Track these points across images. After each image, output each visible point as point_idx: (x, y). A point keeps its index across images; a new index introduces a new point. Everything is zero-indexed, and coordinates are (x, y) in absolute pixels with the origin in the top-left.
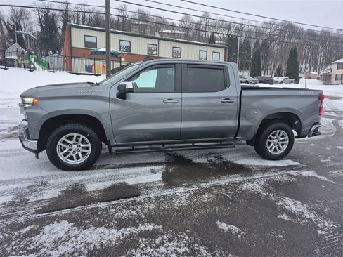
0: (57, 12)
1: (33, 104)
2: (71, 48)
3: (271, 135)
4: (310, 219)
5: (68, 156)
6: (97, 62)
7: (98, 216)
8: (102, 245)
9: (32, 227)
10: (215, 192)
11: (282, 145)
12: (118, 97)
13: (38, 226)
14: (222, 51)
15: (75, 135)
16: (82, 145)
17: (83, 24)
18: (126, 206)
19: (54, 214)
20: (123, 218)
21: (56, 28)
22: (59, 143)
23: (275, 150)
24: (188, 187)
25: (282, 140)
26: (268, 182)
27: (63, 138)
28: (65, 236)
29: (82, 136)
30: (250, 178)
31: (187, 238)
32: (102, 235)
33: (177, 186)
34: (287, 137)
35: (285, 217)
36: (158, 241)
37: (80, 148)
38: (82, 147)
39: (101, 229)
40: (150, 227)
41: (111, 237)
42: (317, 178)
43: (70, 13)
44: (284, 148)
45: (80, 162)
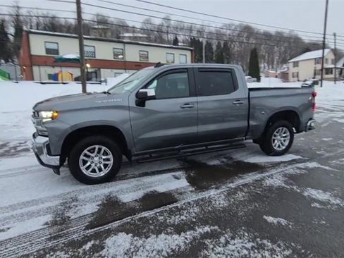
0: (7, 18)
1: (52, 118)
2: (31, 56)
3: (275, 133)
4: (338, 204)
5: (90, 170)
6: (64, 70)
7: (151, 224)
8: (173, 251)
9: (92, 242)
10: (246, 190)
11: (284, 141)
12: (137, 105)
13: (98, 241)
14: (188, 54)
15: (97, 147)
16: (104, 157)
17: (38, 29)
18: (171, 212)
19: (106, 227)
20: (176, 223)
21: (6, 34)
22: (82, 157)
23: (279, 146)
24: (217, 188)
25: (284, 137)
26: (285, 176)
27: (86, 151)
28: (132, 247)
29: (104, 148)
30: (267, 174)
31: (247, 234)
32: (167, 241)
33: (207, 188)
34: (288, 133)
35: (317, 205)
36: (222, 240)
37: (102, 161)
38: (104, 159)
39: (162, 236)
40: (207, 229)
41: (176, 242)
42: (322, 169)
43: (21, 18)
44: (286, 143)
45: (102, 174)
